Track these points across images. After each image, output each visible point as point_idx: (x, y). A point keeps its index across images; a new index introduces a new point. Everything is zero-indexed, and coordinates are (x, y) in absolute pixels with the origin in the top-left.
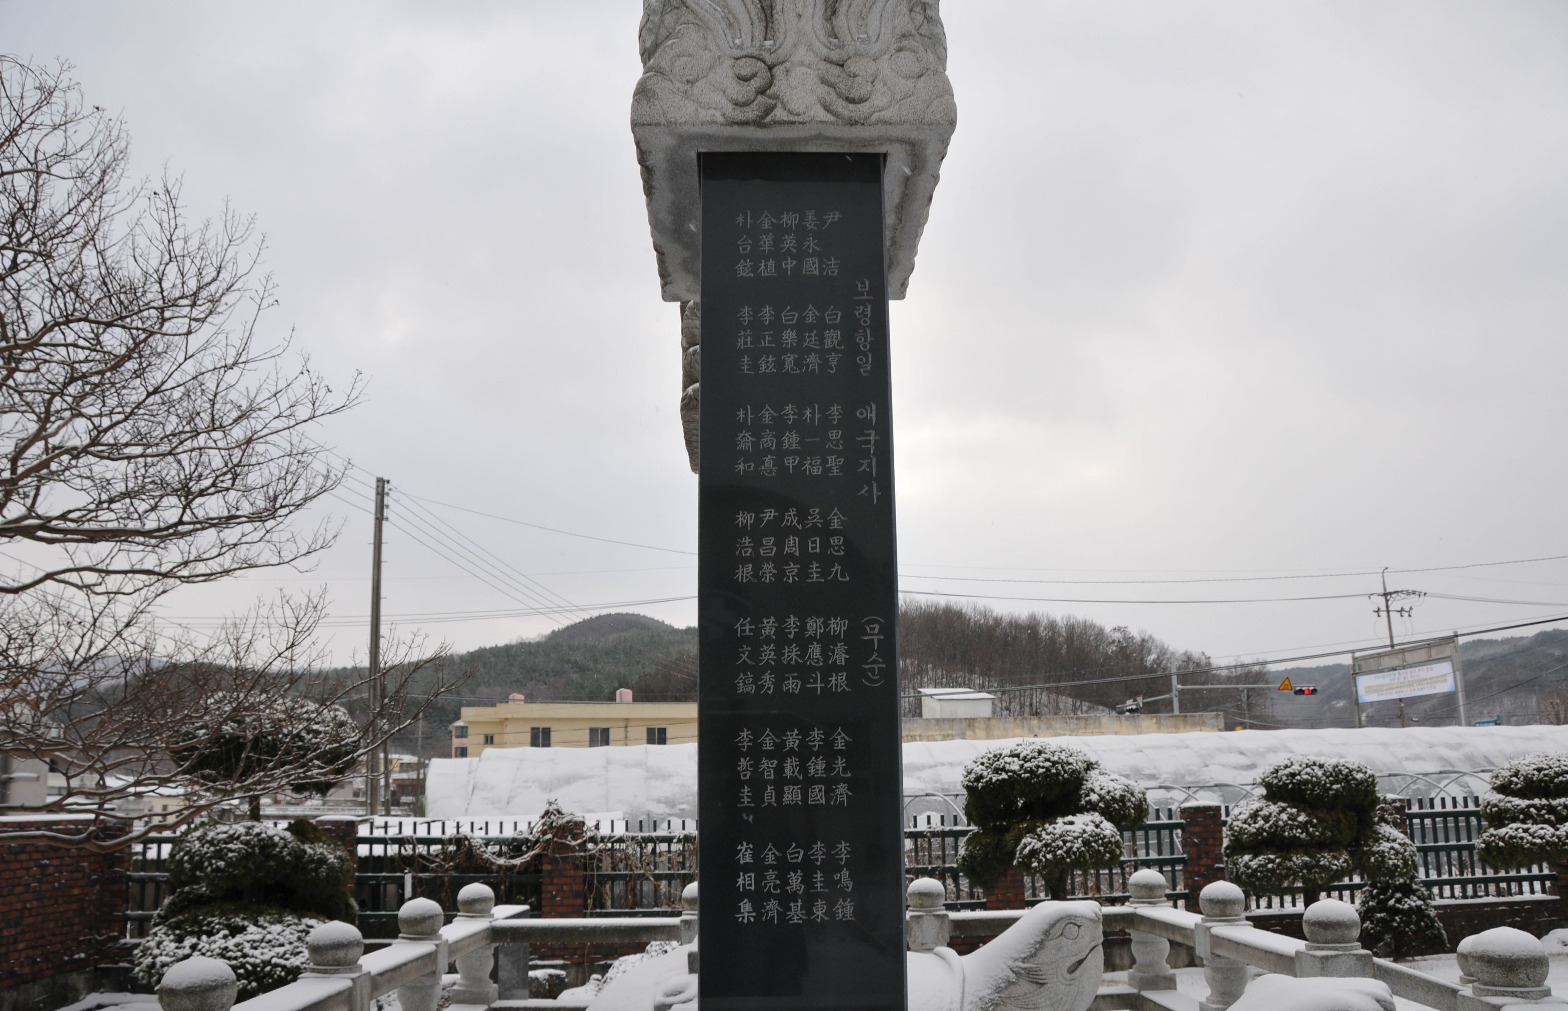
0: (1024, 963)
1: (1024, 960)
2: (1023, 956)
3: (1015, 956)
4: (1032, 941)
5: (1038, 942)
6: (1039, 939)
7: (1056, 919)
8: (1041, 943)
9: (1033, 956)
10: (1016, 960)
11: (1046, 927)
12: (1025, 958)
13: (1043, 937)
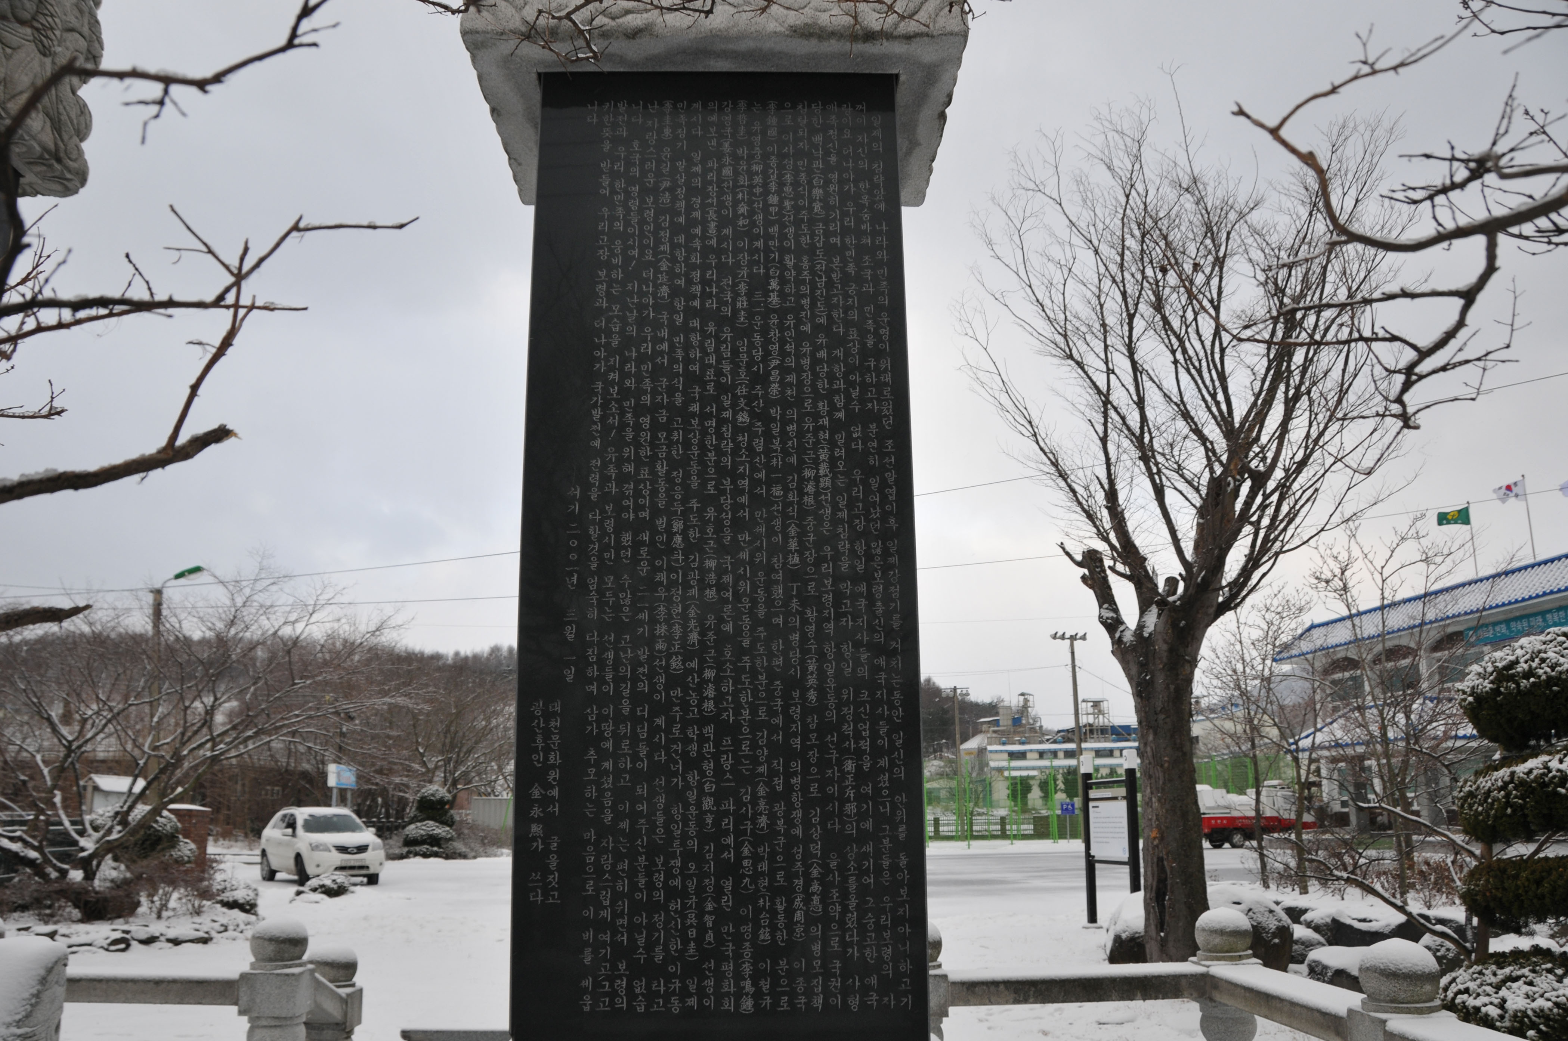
0: (19, 1028)
1: (19, 1024)
2: (18, 1017)
3: (9, 1019)
4: (26, 995)
5: (33, 995)
6: (34, 991)
7: (54, 960)
8: (37, 995)
9: (28, 1016)
10: (8, 1025)
11: (42, 972)
12: (20, 1020)
13: (39, 987)
